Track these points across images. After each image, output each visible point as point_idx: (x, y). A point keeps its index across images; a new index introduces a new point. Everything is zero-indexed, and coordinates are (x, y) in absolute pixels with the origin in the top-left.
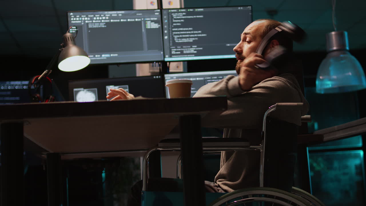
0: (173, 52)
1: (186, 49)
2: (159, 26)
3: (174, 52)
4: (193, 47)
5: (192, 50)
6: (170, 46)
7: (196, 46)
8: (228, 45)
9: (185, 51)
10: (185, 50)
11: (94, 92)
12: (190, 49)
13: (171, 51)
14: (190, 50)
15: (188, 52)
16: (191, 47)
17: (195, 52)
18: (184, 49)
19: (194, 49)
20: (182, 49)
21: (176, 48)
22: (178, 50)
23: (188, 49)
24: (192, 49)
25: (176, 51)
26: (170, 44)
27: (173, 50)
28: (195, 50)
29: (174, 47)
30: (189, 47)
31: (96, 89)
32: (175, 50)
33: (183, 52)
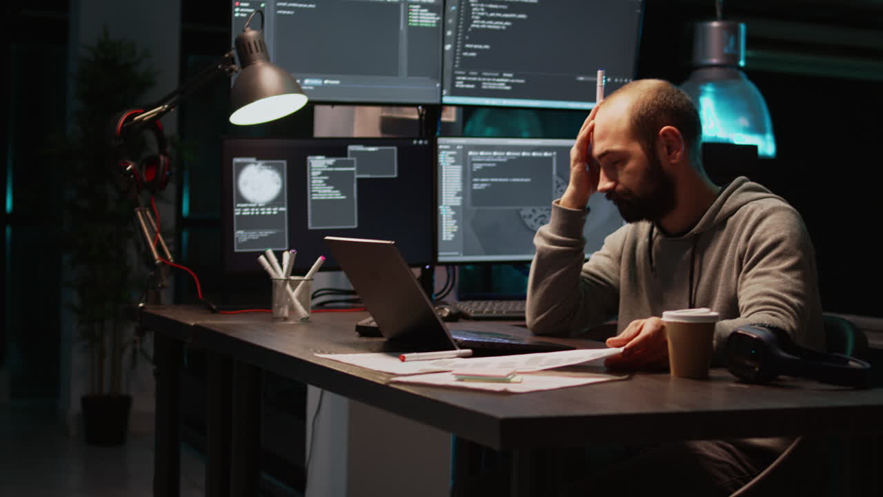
0: (459, 85)
1: (489, 79)
2: (438, 18)
3: (461, 82)
4: (505, 75)
5: (501, 84)
6: (454, 69)
7: (510, 75)
8: (581, 78)
9: (484, 83)
10: (486, 82)
11: (278, 168)
12: (498, 80)
13: (454, 81)
14: (496, 82)
15: (492, 86)
16: (501, 76)
17: (508, 88)
18: (484, 79)
19: (506, 80)
20: (480, 79)
21: (467, 75)
22: (470, 79)
23: (494, 80)
24: (502, 80)
25: (466, 82)
26: (455, 64)
27: (459, 78)
28: (507, 84)
29: (463, 73)
30: (497, 74)
31: (284, 162)
32: (464, 78)
33: (481, 85)
